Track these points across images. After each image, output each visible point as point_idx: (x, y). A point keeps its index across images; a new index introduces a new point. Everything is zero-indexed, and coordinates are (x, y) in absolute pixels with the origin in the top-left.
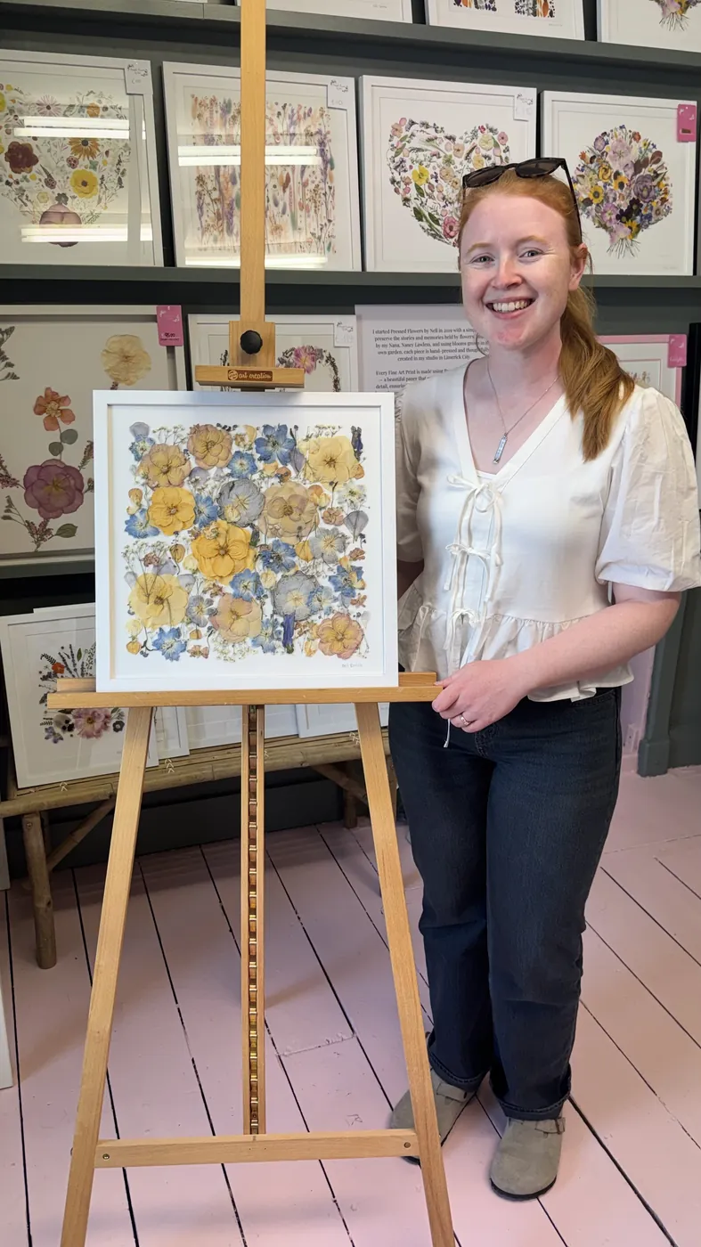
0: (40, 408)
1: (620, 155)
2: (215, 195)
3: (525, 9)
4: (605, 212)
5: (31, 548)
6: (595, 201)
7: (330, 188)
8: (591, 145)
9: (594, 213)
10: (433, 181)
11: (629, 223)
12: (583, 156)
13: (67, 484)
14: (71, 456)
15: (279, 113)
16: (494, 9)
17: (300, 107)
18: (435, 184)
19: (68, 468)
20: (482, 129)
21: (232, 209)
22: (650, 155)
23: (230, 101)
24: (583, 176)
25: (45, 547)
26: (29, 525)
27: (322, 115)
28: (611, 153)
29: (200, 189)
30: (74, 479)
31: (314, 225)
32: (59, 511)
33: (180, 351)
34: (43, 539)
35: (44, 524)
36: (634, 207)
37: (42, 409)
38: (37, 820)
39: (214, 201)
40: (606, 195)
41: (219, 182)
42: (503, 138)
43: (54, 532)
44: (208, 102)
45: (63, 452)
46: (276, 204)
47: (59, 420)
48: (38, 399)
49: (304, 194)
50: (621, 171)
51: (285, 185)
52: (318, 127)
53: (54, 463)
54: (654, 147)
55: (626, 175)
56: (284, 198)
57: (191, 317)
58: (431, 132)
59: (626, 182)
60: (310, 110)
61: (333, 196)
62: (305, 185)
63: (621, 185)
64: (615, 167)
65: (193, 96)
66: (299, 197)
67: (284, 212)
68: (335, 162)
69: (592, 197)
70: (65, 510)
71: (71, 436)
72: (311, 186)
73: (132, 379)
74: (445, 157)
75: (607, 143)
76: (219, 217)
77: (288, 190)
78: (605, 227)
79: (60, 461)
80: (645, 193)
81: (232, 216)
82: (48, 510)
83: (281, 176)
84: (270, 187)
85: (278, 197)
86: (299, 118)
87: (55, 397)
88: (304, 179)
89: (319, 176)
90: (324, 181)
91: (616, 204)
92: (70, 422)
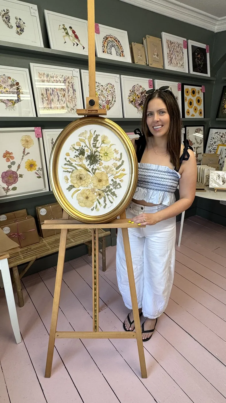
0: (4, 156)
1: (138, 91)
2: (47, 98)
3: (118, 55)
4: (136, 104)
5: (5, 194)
6: (134, 101)
7: (75, 97)
8: (132, 88)
9: (134, 104)
10: (99, 96)
11: (141, 106)
12: (130, 91)
13: (13, 176)
14: (14, 168)
15: (61, 77)
16: (112, 54)
17: (66, 76)
18: (100, 97)
19: (13, 172)
20: (109, 84)
21: (51, 102)
22: (144, 91)
23: (48, 74)
24: (131, 95)
25: (8, 194)
26: (4, 188)
27: (72, 78)
28: (136, 90)
29: (42, 97)
30: (15, 174)
31: (72, 106)
32: (12, 184)
33: (41, 139)
34: (8, 192)
35: (8, 188)
36: (142, 103)
37: (5, 156)
38: (17, 268)
39: (46, 100)
40: (136, 100)
41: (47, 95)
42: (113, 86)
43: (11, 189)
44: (43, 74)
45: (12, 168)
46: (62, 101)
47: (10, 159)
48: (4, 154)
49: (69, 98)
50: (138, 94)
51: (64, 96)
52: (71, 81)
53: (10, 171)
54: (145, 89)
55: (140, 95)
56: (64, 99)
57: (43, 130)
58: (98, 84)
59: (140, 97)
60: (69, 77)
61: (76, 99)
62: (69, 96)
63: (139, 98)
64: (137, 93)
65: (39, 72)
66: (68, 99)
67: (64, 103)
68: (76, 90)
69: (133, 100)
70: (14, 183)
71: (13, 163)
72: (70, 96)
73: (29, 147)
74: (101, 90)
75: (135, 88)
76: (48, 104)
77: (65, 97)
78: (136, 107)
79: (11, 170)
80: (144, 100)
81: (51, 104)
82: (8, 183)
83: (63, 93)
84: (60, 96)
85: (63, 99)
86: (66, 79)
87: (9, 153)
88: (69, 94)
89: (72, 94)
90: (74, 95)
91: (138, 102)
92: (13, 159)
